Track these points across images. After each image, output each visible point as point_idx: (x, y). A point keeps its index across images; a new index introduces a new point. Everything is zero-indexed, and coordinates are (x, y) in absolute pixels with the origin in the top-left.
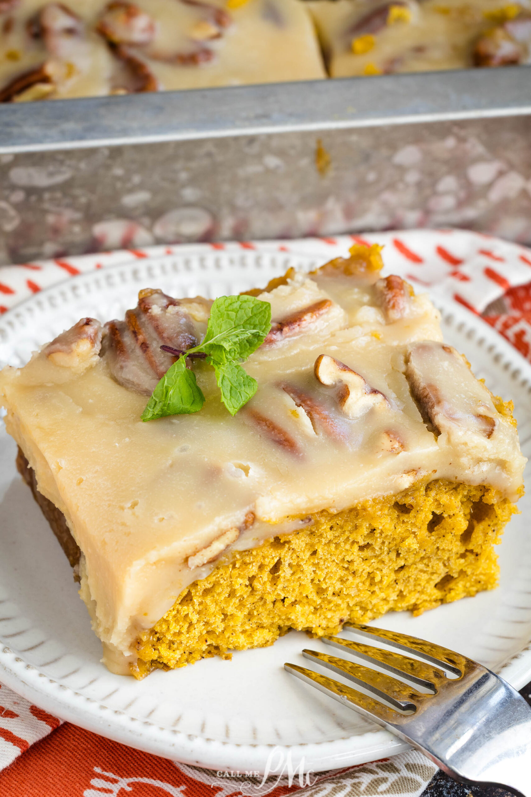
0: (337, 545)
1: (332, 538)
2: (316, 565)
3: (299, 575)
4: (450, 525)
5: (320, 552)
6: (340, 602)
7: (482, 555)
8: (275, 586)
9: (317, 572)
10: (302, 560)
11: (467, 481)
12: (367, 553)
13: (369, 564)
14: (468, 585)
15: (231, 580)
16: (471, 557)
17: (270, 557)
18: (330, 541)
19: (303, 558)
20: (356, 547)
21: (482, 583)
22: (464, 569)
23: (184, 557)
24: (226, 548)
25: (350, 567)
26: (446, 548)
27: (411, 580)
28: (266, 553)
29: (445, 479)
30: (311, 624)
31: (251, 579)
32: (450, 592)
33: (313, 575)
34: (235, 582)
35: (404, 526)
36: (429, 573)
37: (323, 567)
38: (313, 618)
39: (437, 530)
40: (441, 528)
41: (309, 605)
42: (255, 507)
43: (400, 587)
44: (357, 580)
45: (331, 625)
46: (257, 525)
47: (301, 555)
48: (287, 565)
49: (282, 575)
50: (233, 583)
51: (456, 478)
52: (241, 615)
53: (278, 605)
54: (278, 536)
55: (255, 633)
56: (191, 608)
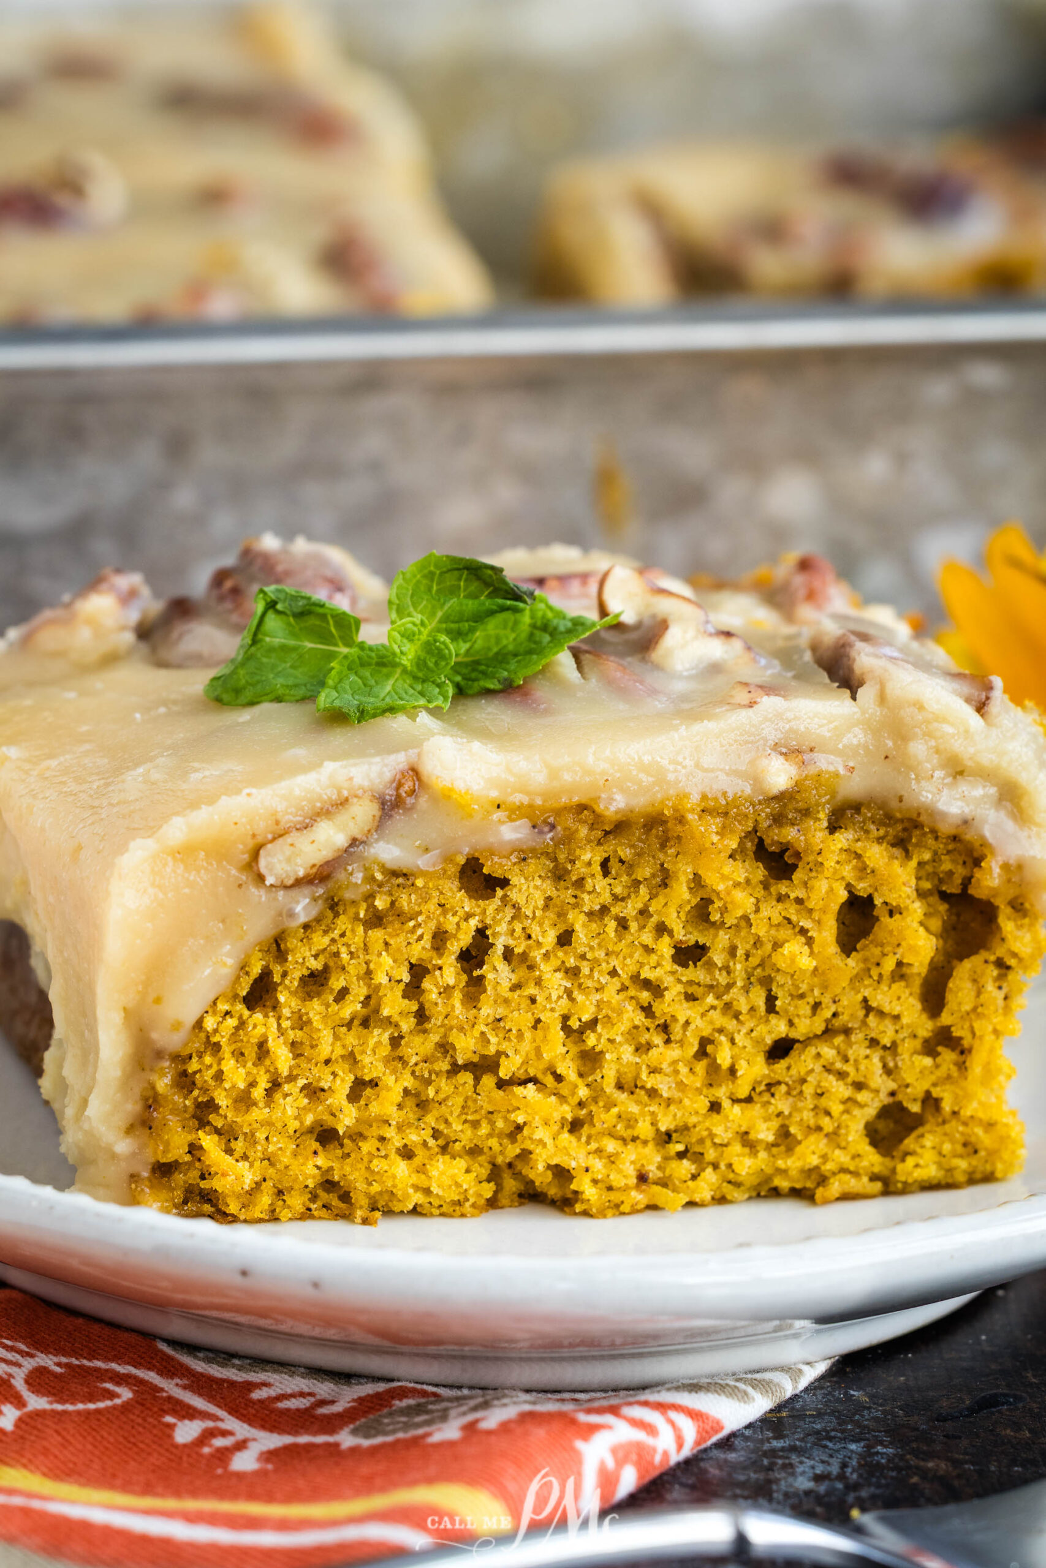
0: (623, 924)
1: (606, 898)
2: (573, 973)
3: (531, 990)
4: (891, 932)
5: (581, 935)
6: (634, 1109)
7: (974, 1052)
8: (475, 1011)
9: (575, 994)
10: (539, 944)
11: (926, 810)
12: (696, 973)
13: (702, 1010)
14: (947, 1147)
15: (367, 957)
16: (948, 1056)
17: (461, 913)
18: (604, 910)
19: (541, 939)
20: (665, 947)
21: (982, 1153)
22: (936, 1092)
23: (251, 844)
24: (351, 846)
25: (657, 1008)
26: (887, 1009)
27: (808, 1090)
28: (449, 894)
29: (875, 804)
30: (566, 1158)
31: (418, 971)
32: (903, 1160)
33: (565, 1001)
34: (375, 963)
35: (780, 906)
36: (849, 1080)
37: (589, 983)
38: (571, 1142)
39: (862, 949)
40: (872, 942)
41: (562, 1099)
42: (419, 755)
43: (781, 1104)
44: (674, 1053)
45: (616, 1180)
46: (423, 801)
47: (535, 930)
48: (499, 950)
49: (490, 976)
50: (372, 966)
51: (901, 800)
52: (395, 1085)
53: (486, 1082)
54: (476, 855)
55: (433, 1162)
56: (272, 1021)
